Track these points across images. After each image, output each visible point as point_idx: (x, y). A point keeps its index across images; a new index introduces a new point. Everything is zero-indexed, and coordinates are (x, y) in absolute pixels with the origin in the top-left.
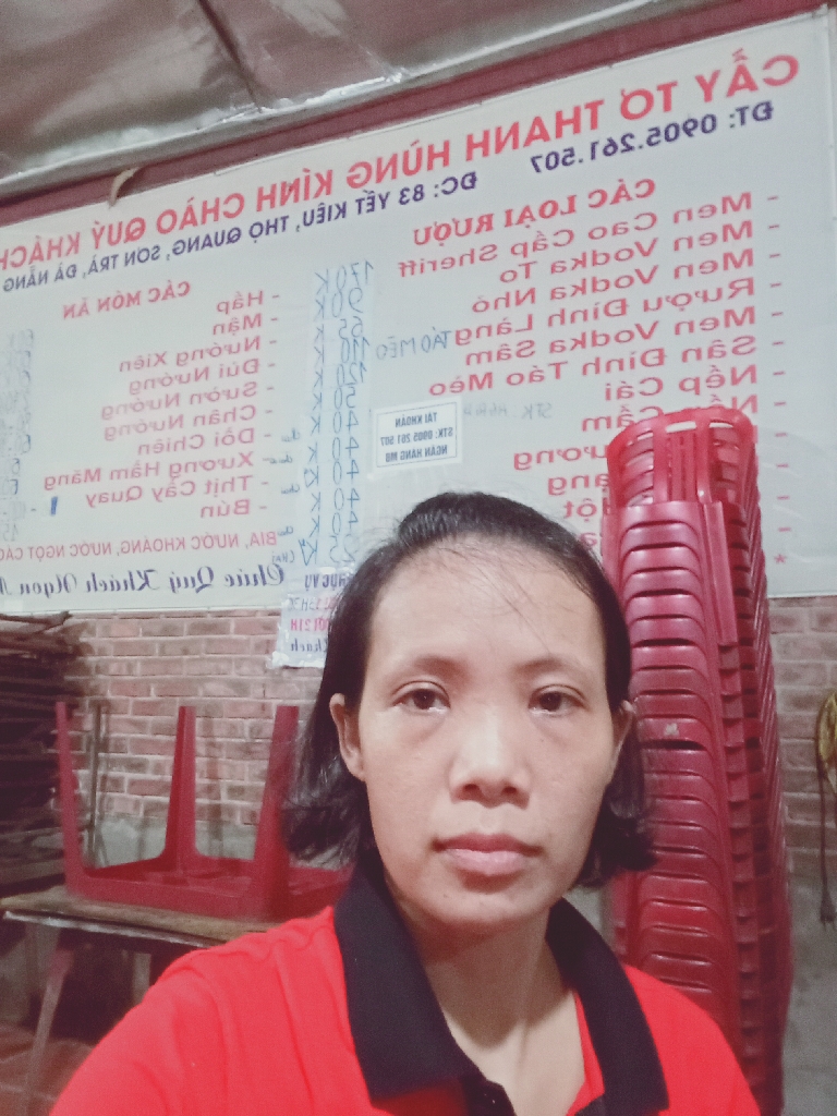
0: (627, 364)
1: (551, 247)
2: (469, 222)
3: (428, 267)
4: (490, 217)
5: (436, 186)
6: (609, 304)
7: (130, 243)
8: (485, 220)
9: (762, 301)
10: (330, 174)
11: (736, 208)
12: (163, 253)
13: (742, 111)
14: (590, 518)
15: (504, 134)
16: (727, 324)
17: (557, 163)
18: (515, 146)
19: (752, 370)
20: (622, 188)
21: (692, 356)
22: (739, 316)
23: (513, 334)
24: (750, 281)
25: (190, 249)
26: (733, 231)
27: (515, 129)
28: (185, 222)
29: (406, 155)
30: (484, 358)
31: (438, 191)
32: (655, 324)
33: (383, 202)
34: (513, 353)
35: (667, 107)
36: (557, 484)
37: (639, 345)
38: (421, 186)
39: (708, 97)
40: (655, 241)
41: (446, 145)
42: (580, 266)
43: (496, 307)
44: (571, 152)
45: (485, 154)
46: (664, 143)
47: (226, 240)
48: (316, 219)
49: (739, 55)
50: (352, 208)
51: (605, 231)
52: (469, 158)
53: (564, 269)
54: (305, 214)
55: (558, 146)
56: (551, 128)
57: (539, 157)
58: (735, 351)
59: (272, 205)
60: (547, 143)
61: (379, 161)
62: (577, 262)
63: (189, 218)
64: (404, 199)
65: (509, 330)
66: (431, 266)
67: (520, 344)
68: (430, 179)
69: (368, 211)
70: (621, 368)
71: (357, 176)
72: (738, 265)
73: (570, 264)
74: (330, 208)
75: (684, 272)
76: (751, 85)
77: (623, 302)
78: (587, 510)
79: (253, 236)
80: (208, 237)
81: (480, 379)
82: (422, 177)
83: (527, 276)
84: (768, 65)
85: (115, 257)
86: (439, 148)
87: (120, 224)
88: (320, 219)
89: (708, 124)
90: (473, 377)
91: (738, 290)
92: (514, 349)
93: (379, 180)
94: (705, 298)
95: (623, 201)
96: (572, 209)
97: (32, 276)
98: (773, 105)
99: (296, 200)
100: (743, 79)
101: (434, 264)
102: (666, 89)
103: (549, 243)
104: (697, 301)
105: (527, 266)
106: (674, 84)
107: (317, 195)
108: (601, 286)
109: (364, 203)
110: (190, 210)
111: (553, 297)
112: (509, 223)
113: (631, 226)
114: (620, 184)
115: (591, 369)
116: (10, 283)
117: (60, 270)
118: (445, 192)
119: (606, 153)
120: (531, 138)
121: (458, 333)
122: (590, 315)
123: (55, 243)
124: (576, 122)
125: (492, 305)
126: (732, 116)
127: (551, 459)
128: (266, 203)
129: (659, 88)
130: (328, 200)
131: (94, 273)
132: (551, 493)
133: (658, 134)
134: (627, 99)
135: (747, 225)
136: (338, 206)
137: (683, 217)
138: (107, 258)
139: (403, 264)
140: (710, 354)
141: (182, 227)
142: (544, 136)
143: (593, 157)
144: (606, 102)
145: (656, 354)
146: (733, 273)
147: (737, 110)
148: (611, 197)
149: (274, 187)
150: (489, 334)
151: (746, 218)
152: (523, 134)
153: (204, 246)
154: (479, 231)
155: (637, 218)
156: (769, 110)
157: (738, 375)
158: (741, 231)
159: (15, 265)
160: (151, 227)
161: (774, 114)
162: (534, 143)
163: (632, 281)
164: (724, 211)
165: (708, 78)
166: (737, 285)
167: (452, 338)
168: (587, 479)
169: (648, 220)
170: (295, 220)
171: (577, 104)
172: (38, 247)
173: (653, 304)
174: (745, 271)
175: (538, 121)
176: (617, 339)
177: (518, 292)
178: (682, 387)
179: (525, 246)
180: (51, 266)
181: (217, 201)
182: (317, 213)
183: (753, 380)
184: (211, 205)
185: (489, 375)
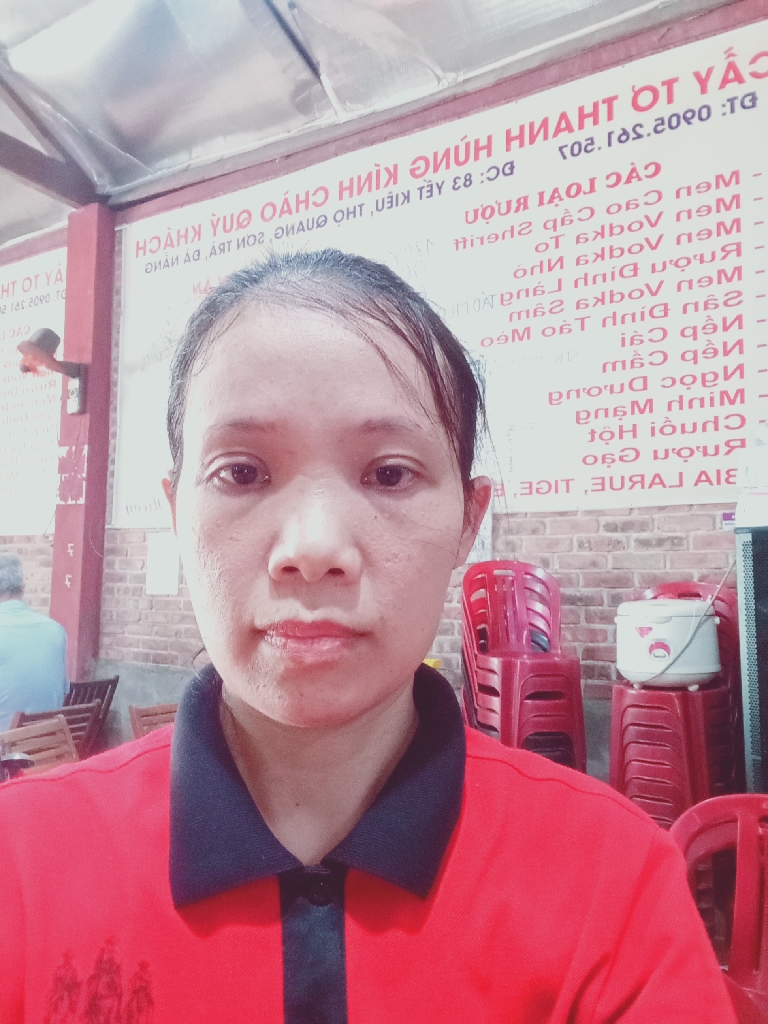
0: (638, 317)
1: (576, 221)
2: (509, 203)
3: (477, 242)
4: (526, 198)
5: (482, 174)
6: (623, 268)
7: (240, 230)
8: (522, 201)
9: (747, 261)
10: (396, 167)
11: (727, 184)
12: (266, 238)
13: (732, 101)
14: (610, 442)
15: (536, 129)
16: (719, 282)
17: (580, 151)
18: (546, 138)
19: (739, 318)
20: (634, 170)
21: (691, 308)
22: (729, 275)
23: (546, 293)
24: (738, 245)
25: (287, 234)
26: (724, 204)
27: (545, 123)
28: (282, 212)
29: (457, 148)
30: (524, 315)
31: (484, 178)
32: (661, 283)
33: (440, 188)
34: (547, 310)
35: (670, 100)
36: (583, 415)
37: (648, 301)
38: (470, 175)
39: (704, 90)
40: (660, 214)
41: (490, 139)
42: (599, 237)
43: (532, 273)
44: (591, 141)
45: (522, 145)
46: (668, 129)
47: (315, 225)
48: (387, 205)
49: (729, 53)
50: (415, 195)
51: (620, 207)
52: (508, 149)
53: (587, 240)
54: (377, 202)
55: (580, 136)
56: (575, 122)
57: (566, 146)
58: (726, 304)
59: (351, 195)
60: (572, 134)
61: (436, 154)
62: (598, 234)
63: (286, 208)
64: (456, 186)
65: (543, 292)
66: (479, 240)
67: (551, 304)
68: (477, 168)
69: (428, 197)
70: (634, 320)
71: (419, 168)
72: (728, 232)
73: (591, 236)
74: (397, 196)
75: (684, 239)
76: (739, 79)
77: (635, 265)
78: (607, 436)
79: (336, 221)
80: (301, 223)
81: (521, 334)
82: (471, 167)
83: (557, 246)
84: (754, 61)
85: (229, 243)
86: (483, 142)
87: (232, 216)
88: (389, 205)
89: (703, 114)
90: (515, 331)
91: (729, 252)
92: (547, 308)
93: (436, 169)
94: (702, 261)
95: (634, 181)
96: (592, 189)
97: (167, 260)
98: (758, 95)
99: (370, 190)
100: (733, 74)
101: (482, 239)
102: (669, 84)
103: (575, 218)
104: (695, 263)
105: (557, 238)
106: (675, 80)
107: (386, 185)
108: (617, 253)
109: (424, 191)
110: (286, 201)
111: (578, 264)
112: (541, 203)
113: (641, 202)
114: (632, 167)
115: (609, 322)
116: (149, 266)
117: (187, 255)
118: (489, 179)
119: (620, 141)
120: (558, 131)
121: (502, 295)
122: (609, 277)
123: (182, 233)
124: (595, 115)
125: (529, 272)
126: (724, 106)
127: (578, 396)
128: (346, 193)
129: (663, 84)
130: (395, 189)
131: (213, 256)
132: (578, 422)
133: (663, 123)
134: (636, 94)
135: (736, 198)
136: (403, 193)
137: (684, 192)
138: (223, 244)
139: (457, 240)
140: (706, 308)
141: (280, 216)
142: (569, 129)
143: (610, 144)
144: (620, 97)
145: (662, 308)
146: (725, 239)
147: (728, 100)
148: (624, 179)
149: (352, 180)
150: (527, 295)
151: (736, 193)
152: (552, 129)
153: (298, 230)
154: (517, 210)
155: (646, 195)
156: (754, 99)
157: (728, 323)
158: (731, 202)
159: (151, 251)
160: (256, 215)
161: (758, 103)
162: (561, 134)
163: (642, 248)
164: (718, 186)
165: (704, 75)
166: (728, 249)
167: (497, 299)
168: (606, 410)
169: (656, 196)
170: (370, 206)
171: (595, 100)
172: (169, 235)
173: (659, 267)
174: (734, 237)
175: (563, 116)
176: (630, 296)
177: (549, 261)
178: (683, 334)
179: (555, 221)
180: (180, 251)
181: (307, 194)
182: (387, 200)
183: (740, 327)
184: (302, 197)
185: (528, 330)
